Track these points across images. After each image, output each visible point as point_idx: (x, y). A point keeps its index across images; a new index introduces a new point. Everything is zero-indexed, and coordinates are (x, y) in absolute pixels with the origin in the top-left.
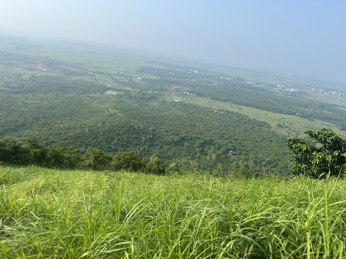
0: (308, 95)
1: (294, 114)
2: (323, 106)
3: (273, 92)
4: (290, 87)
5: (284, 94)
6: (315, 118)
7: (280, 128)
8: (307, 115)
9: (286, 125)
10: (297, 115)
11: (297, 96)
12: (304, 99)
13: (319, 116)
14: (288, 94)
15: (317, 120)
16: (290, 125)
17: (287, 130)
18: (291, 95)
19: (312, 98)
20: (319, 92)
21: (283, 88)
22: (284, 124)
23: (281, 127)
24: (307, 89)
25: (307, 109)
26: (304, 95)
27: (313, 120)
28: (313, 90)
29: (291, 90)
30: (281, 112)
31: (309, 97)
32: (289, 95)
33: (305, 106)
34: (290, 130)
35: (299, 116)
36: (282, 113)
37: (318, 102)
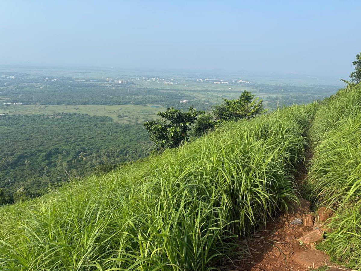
0: (135, 84)
1: (129, 103)
2: (149, 92)
3: (104, 86)
4: (118, 79)
5: (115, 86)
6: (146, 103)
7: (121, 119)
8: (139, 102)
9: (124, 115)
10: (132, 104)
11: (126, 86)
12: (133, 88)
13: (149, 101)
14: (119, 85)
15: (148, 105)
16: (128, 114)
17: (127, 118)
18: (121, 87)
19: (139, 86)
20: (143, 80)
21: (112, 81)
22: (123, 114)
23: (121, 117)
24: (133, 79)
25: (138, 97)
26: (131, 84)
27: (145, 105)
28: (138, 79)
29: (120, 82)
30: (117, 103)
31: (136, 86)
32: (119, 87)
33: (136, 94)
34: (130, 118)
35: (133, 104)
36: (119, 105)
37: (144, 89)
